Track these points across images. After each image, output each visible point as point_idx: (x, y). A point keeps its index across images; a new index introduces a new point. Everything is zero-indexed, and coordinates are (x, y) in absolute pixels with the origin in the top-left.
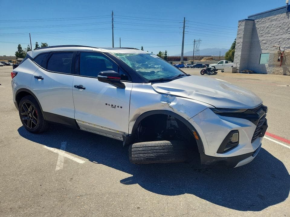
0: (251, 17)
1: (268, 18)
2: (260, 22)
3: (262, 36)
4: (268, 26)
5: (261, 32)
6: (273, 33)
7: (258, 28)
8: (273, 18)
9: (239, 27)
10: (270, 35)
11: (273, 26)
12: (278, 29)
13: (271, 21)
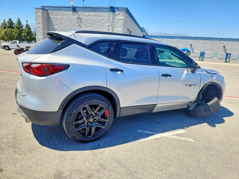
0: (44, 7)
1: (59, 12)
2: (53, 14)
3: (56, 25)
4: (60, 18)
5: (56, 22)
6: (65, 24)
7: (52, 18)
8: (64, 13)
9: (36, 13)
10: (63, 25)
11: (64, 19)
12: (68, 22)
13: (62, 15)
